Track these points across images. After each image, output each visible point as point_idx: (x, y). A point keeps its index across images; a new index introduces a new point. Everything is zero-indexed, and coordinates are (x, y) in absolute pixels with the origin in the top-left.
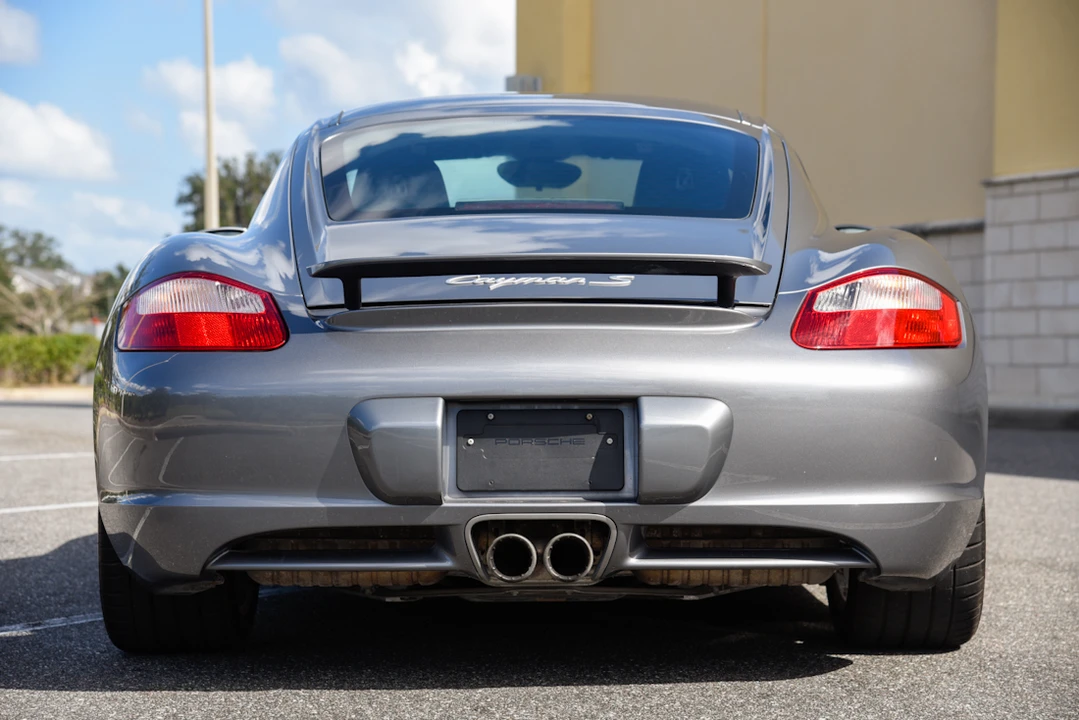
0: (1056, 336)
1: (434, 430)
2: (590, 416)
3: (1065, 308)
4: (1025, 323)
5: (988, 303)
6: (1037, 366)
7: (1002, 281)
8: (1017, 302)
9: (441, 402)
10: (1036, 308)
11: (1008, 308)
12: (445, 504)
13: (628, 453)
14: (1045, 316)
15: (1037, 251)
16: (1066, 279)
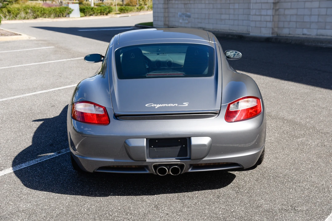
0: (264, 21)
1: (144, 146)
2: (179, 140)
3: (267, 15)
4: (258, 18)
5: (251, 14)
6: (261, 27)
7: (254, 9)
8: (257, 14)
9: (145, 139)
10: (261, 15)
11: (256, 15)
12: (147, 161)
13: (188, 148)
14: (262, 17)
15: (262, 3)
16: (267, 9)
